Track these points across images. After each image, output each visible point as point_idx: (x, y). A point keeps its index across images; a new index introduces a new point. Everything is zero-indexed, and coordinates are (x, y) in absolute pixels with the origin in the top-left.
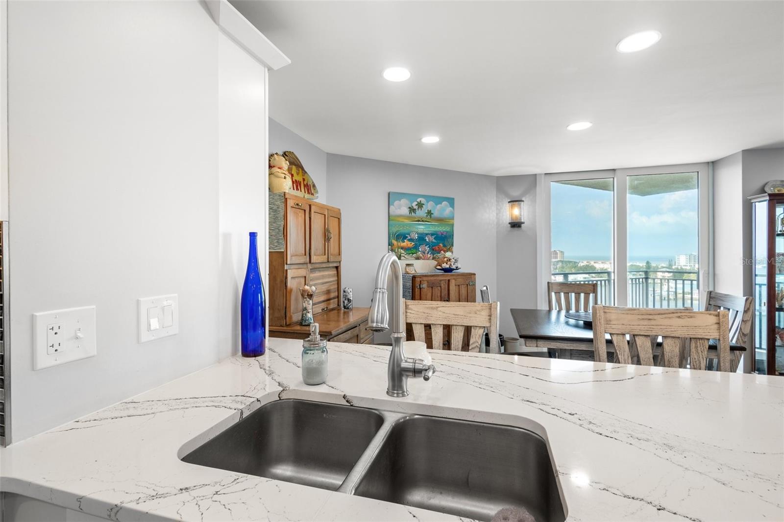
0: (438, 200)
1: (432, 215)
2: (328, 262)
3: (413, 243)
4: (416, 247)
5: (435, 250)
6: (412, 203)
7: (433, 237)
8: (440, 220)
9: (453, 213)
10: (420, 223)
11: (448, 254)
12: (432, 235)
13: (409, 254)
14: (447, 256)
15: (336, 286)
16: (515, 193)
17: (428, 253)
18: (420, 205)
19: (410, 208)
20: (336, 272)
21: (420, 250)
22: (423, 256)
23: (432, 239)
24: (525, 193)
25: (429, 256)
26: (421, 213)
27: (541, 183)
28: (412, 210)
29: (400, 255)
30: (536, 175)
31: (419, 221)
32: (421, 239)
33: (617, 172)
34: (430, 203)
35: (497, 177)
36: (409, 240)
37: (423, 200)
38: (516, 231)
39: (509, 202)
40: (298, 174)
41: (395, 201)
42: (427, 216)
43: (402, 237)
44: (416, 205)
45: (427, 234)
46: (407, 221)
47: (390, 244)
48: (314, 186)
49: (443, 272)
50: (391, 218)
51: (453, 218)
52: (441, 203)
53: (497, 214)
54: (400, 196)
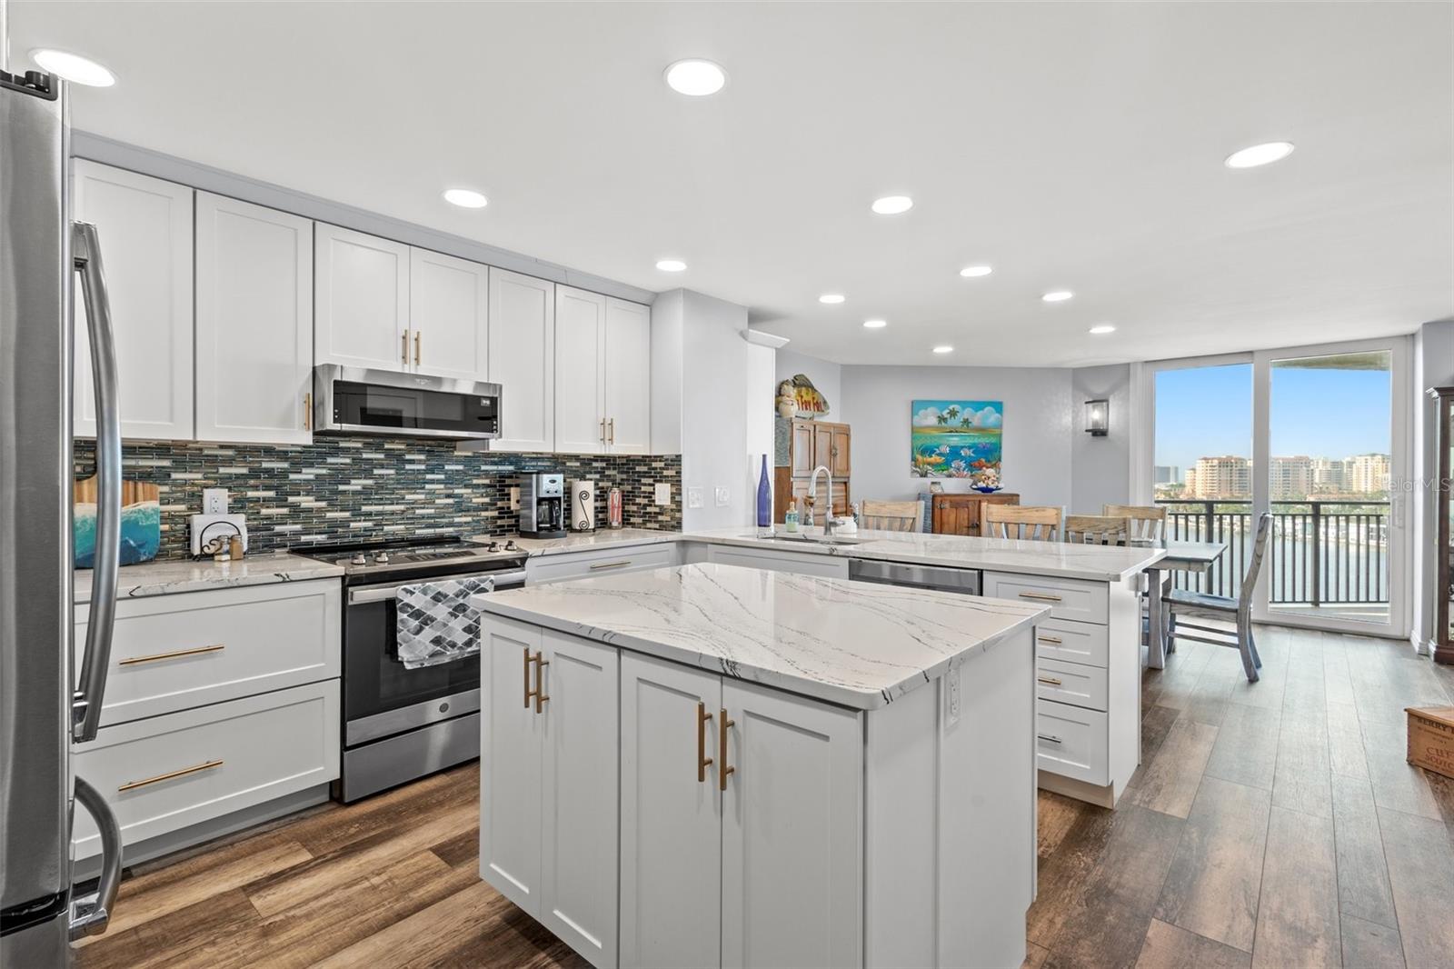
0: (979, 406)
1: (970, 424)
4: (948, 464)
5: (974, 466)
6: (942, 410)
7: (971, 450)
8: (982, 430)
9: (1002, 421)
11: (990, 472)
12: (970, 448)
14: (987, 473)
15: (844, 502)
16: (1099, 389)
17: (964, 469)
18: (953, 413)
19: (939, 417)
20: (844, 488)
23: (970, 453)
24: (1112, 391)
25: (965, 473)
26: (955, 422)
27: (1138, 377)
28: (942, 419)
30: (1129, 364)
32: (955, 452)
33: (1256, 355)
34: (966, 410)
35: (1074, 370)
36: (938, 455)
37: (957, 407)
38: (1100, 440)
39: (1086, 403)
40: (807, 394)
41: (920, 409)
42: (963, 425)
43: (928, 451)
44: (948, 413)
45: (962, 447)
46: (936, 433)
47: (914, 459)
48: (825, 402)
49: (980, 492)
50: (914, 430)
51: (1000, 427)
52: (982, 409)
53: (1073, 419)
54: (926, 404)
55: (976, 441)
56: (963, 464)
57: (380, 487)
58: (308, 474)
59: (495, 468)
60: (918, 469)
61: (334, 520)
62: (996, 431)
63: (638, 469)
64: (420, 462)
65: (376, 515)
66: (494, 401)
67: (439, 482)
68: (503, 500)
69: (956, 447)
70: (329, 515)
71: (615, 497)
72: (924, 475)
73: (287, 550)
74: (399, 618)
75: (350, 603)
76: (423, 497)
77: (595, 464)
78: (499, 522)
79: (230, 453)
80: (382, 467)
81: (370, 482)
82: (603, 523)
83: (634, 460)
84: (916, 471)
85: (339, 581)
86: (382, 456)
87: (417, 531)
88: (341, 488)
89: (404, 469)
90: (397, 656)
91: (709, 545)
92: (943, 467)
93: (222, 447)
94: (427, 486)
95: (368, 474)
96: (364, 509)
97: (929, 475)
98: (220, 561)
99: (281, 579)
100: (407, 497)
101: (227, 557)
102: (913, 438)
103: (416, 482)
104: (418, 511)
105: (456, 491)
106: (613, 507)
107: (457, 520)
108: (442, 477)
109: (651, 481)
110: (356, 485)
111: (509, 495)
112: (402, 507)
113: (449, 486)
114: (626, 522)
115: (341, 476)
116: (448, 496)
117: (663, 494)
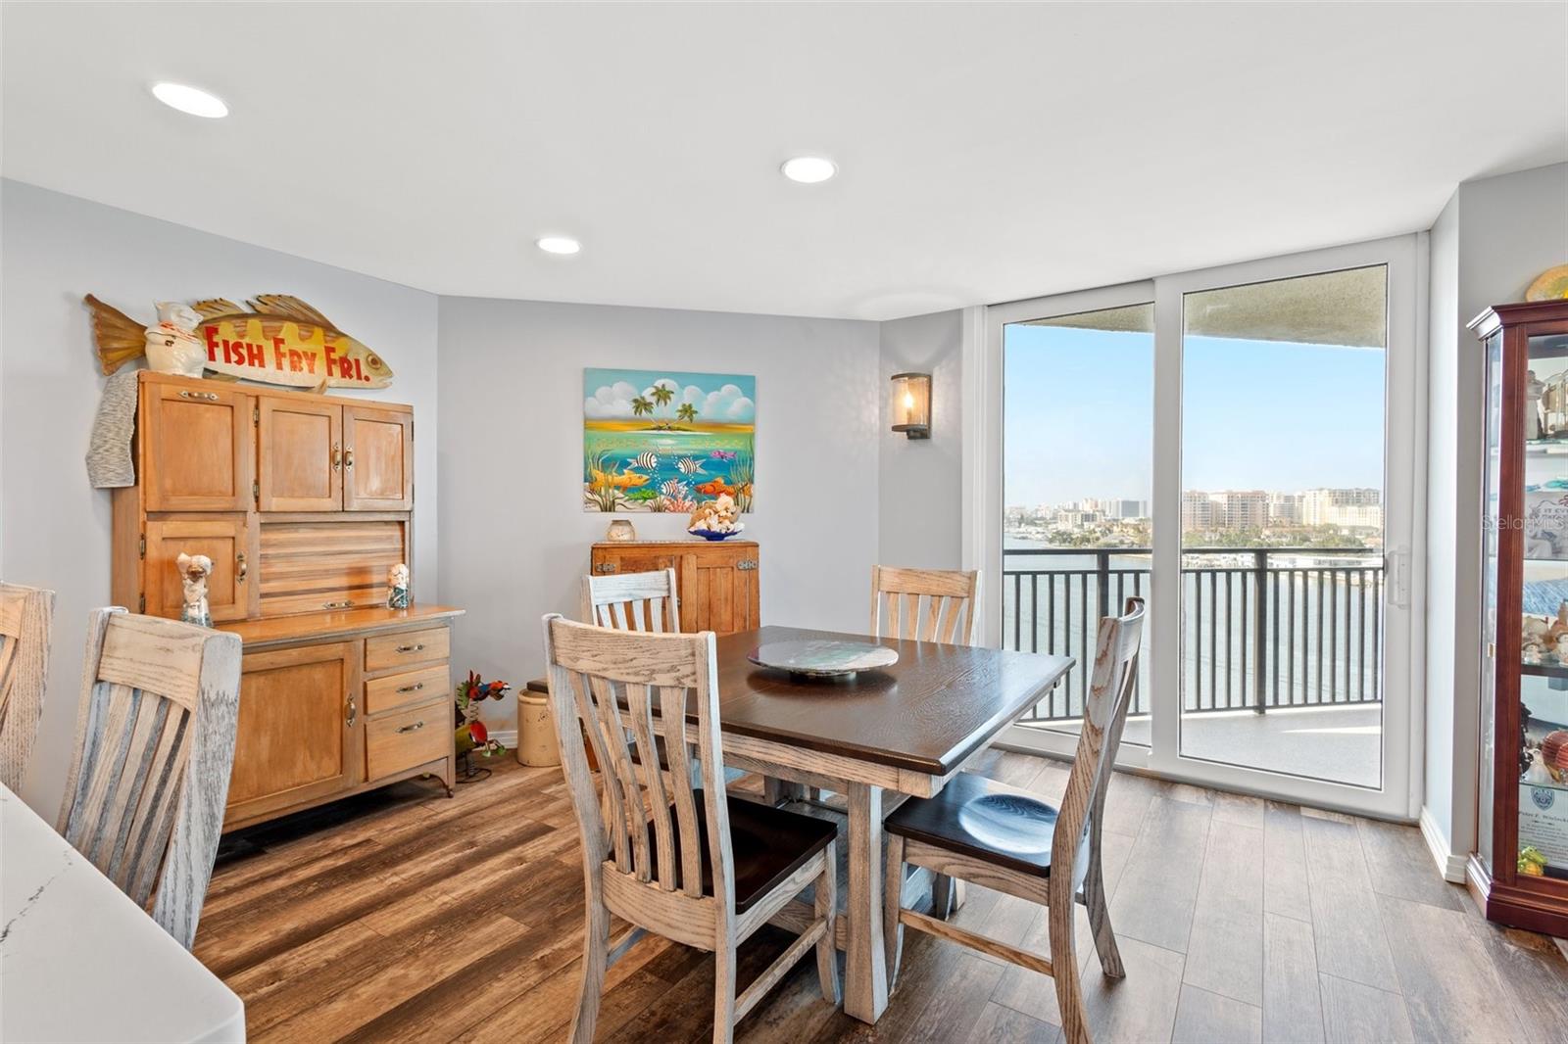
0: (711, 382)
1: (695, 416)
2: (343, 511)
3: (645, 477)
4: (653, 487)
6: (642, 388)
8: (716, 426)
9: (753, 410)
10: (662, 432)
11: (726, 503)
12: (696, 458)
13: (636, 499)
14: (718, 505)
16: (915, 357)
17: (685, 498)
18: (663, 395)
19: (635, 401)
20: (395, 533)
21: (664, 491)
22: (672, 503)
23: (696, 467)
24: (937, 358)
25: (687, 503)
26: (667, 411)
27: (976, 334)
28: (641, 405)
29: (614, 502)
30: (961, 310)
31: (660, 428)
32: (668, 466)
33: (1159, 284)
34: (687, 388)
35: (881, 323)
36: (636, 470)
37: (670, 384)
38: (918, 445)
39: (893, 378)
41: (599, 386)
42: (681, 417)
44: (653, 394)
45: (681, 457)
47: (588, 478)
50: (589, 423)
51: (752, 421)
52: (719, 390)
53: (879, 409)
54: (611, 375)
56: (683, 489)
60: (597, 497)
62: (744, 428)
69: (669, 457)
72: (608, 508)
92: (645, 492)
97: (617, 508)
102: (586, 438)
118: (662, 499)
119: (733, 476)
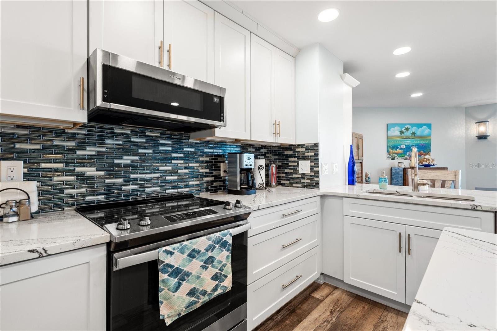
0: (419, 126)
1: (415, 135)
2: (358, 159)
3: (403, 151)
4: (404, 154)
6: (402, 128)
8: (421, 137)
9: (431, 133)
10: (407, 139)
11: (427, 157)
13: (400, 157)
15: (361, 172)
16: (481, 117)
18: (407, 129)
19: (400, 131)
20: (360, 165)
21: (407, 154)
22: (409, 158)
24: (490, 116)
26: (408, 134)
28: (402, 132)
29: (394, 157)
31: (406, 138)
34: (413, 128)
35: (466, 108)
36: (400, 149)
37: (409, 127)
38: (482, 142)
39: (476, 123)
41: (391, 128)
42: (412, 135)
43: (395, 147)
44: (405, 129)
45: (412, 146)
46: (399, 139)
47: (388, 151)
49: (423, 167)
50: (388, 138)
51: (430, 135)
52: (422, 127)
53: (466, 131)
54: (394, 125)
55: (419, 142)
57: (143, 162)
58: (91, 151)
59: (212, 151)
60: (390, 156)
61: (111, 185)
62: (427, 138)
63: (286, 153)
64: (168, 145)
65: (140, 181)
66: (221, 99)
67: (180, 158)
68: (216, 170)
69: (408, 145)
70: (107, 181)
71: (273, 168)
73: (74, 208)
74: (160, 279)
75: (115, 269)
76: (170, 168)
77: (262, 150)
78: (215, 184)
79: (26, 132)
80: (144, 147)
81: (136, 158)
82: (268, 184)
83: (283, 148)
84: (390, 157)
85: (104, 248)
86: (144, 140)
87: (167, 191)
88: (116, 161)
89: (158, 149)
90: (159, 315)
91: (344, 198)
93: (18, 127)
94: (173, 161)
95: (135, 153)
96: (132, 176)
97: (395, 159)
98: (8, 223)
99: (37, 255)
100: (161, 168)
101: (15, 219)
103: (166, 159)
104: (167, 178)
105: (191, 165)
106: (272, 175)
107: (191, 183)
108: (182, 155)
109: (295, 159)
110: (127, 159)
111: (219, 167)
112: (157, 175)
113: (186, 161)
114: (279, 183)
115: (117, 153)
116: (186, 168)
117: (304, 167)
118: (407, 157)
119: (425, 151)
